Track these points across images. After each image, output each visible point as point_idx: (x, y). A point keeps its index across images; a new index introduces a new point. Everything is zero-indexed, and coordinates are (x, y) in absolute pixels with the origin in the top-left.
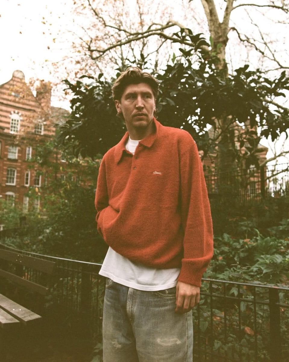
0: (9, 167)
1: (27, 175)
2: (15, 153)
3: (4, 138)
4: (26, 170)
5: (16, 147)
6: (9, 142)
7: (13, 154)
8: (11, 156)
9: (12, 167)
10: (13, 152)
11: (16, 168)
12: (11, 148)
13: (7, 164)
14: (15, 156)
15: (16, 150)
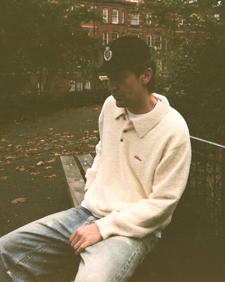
0: (133, 33)
1: (149, 39)
2: (137, 20)
3: (127, 7)
4: (148, 34)
5: (137, 14)
6: (131, 10)
7: (136, 21)
8: (133, 23)
9: (136, 33)
10: (135, 19)
11: (138, 34)
12: (133, 15)
13: (130, 30)
14: (137, 22)
15: (137, 17)
